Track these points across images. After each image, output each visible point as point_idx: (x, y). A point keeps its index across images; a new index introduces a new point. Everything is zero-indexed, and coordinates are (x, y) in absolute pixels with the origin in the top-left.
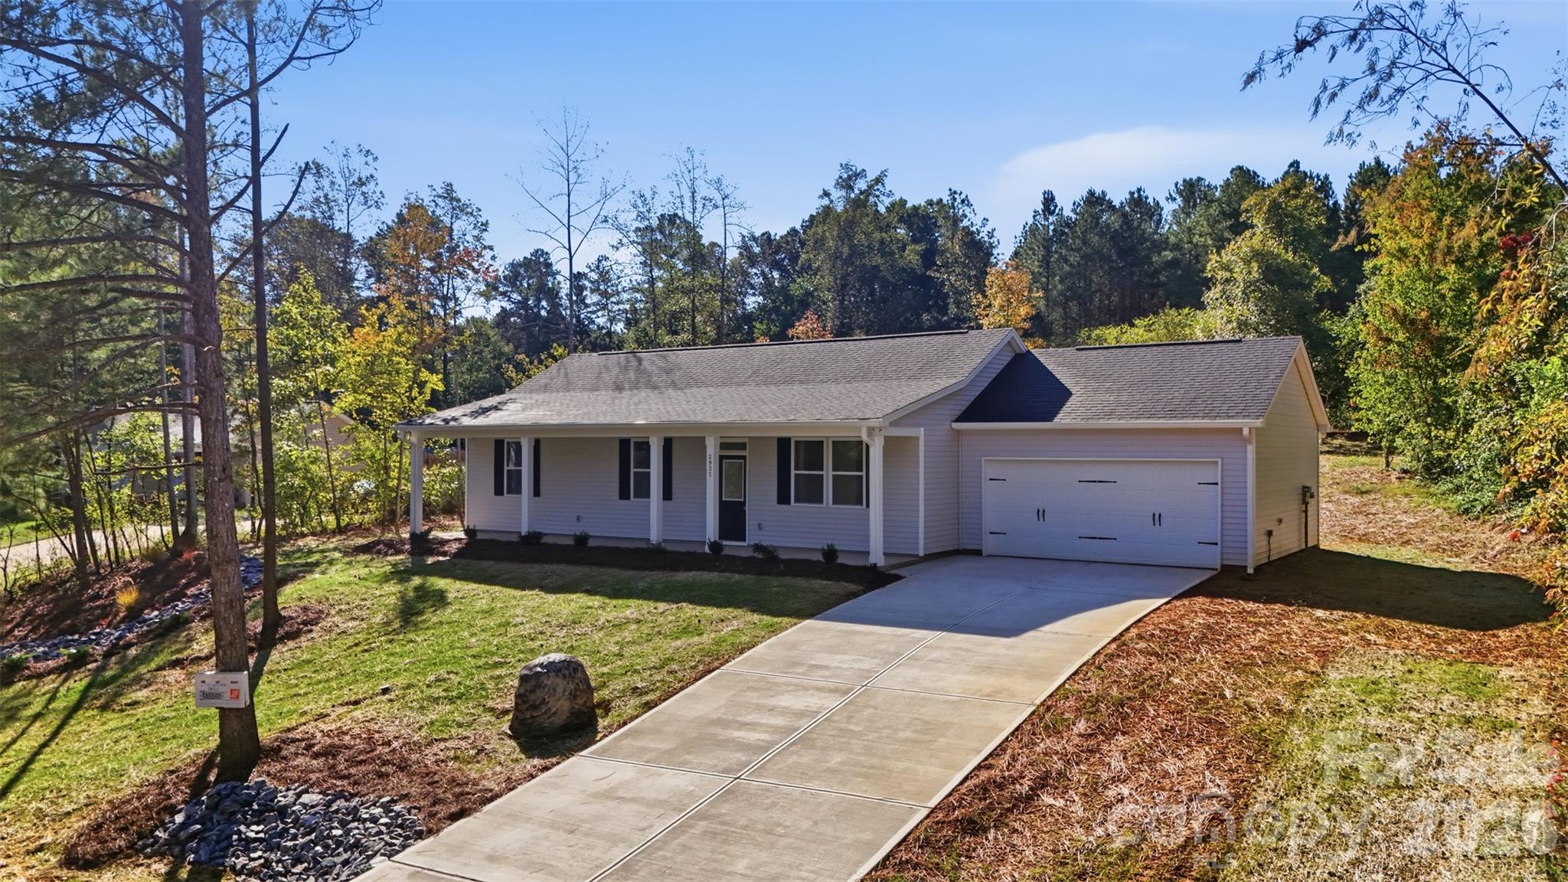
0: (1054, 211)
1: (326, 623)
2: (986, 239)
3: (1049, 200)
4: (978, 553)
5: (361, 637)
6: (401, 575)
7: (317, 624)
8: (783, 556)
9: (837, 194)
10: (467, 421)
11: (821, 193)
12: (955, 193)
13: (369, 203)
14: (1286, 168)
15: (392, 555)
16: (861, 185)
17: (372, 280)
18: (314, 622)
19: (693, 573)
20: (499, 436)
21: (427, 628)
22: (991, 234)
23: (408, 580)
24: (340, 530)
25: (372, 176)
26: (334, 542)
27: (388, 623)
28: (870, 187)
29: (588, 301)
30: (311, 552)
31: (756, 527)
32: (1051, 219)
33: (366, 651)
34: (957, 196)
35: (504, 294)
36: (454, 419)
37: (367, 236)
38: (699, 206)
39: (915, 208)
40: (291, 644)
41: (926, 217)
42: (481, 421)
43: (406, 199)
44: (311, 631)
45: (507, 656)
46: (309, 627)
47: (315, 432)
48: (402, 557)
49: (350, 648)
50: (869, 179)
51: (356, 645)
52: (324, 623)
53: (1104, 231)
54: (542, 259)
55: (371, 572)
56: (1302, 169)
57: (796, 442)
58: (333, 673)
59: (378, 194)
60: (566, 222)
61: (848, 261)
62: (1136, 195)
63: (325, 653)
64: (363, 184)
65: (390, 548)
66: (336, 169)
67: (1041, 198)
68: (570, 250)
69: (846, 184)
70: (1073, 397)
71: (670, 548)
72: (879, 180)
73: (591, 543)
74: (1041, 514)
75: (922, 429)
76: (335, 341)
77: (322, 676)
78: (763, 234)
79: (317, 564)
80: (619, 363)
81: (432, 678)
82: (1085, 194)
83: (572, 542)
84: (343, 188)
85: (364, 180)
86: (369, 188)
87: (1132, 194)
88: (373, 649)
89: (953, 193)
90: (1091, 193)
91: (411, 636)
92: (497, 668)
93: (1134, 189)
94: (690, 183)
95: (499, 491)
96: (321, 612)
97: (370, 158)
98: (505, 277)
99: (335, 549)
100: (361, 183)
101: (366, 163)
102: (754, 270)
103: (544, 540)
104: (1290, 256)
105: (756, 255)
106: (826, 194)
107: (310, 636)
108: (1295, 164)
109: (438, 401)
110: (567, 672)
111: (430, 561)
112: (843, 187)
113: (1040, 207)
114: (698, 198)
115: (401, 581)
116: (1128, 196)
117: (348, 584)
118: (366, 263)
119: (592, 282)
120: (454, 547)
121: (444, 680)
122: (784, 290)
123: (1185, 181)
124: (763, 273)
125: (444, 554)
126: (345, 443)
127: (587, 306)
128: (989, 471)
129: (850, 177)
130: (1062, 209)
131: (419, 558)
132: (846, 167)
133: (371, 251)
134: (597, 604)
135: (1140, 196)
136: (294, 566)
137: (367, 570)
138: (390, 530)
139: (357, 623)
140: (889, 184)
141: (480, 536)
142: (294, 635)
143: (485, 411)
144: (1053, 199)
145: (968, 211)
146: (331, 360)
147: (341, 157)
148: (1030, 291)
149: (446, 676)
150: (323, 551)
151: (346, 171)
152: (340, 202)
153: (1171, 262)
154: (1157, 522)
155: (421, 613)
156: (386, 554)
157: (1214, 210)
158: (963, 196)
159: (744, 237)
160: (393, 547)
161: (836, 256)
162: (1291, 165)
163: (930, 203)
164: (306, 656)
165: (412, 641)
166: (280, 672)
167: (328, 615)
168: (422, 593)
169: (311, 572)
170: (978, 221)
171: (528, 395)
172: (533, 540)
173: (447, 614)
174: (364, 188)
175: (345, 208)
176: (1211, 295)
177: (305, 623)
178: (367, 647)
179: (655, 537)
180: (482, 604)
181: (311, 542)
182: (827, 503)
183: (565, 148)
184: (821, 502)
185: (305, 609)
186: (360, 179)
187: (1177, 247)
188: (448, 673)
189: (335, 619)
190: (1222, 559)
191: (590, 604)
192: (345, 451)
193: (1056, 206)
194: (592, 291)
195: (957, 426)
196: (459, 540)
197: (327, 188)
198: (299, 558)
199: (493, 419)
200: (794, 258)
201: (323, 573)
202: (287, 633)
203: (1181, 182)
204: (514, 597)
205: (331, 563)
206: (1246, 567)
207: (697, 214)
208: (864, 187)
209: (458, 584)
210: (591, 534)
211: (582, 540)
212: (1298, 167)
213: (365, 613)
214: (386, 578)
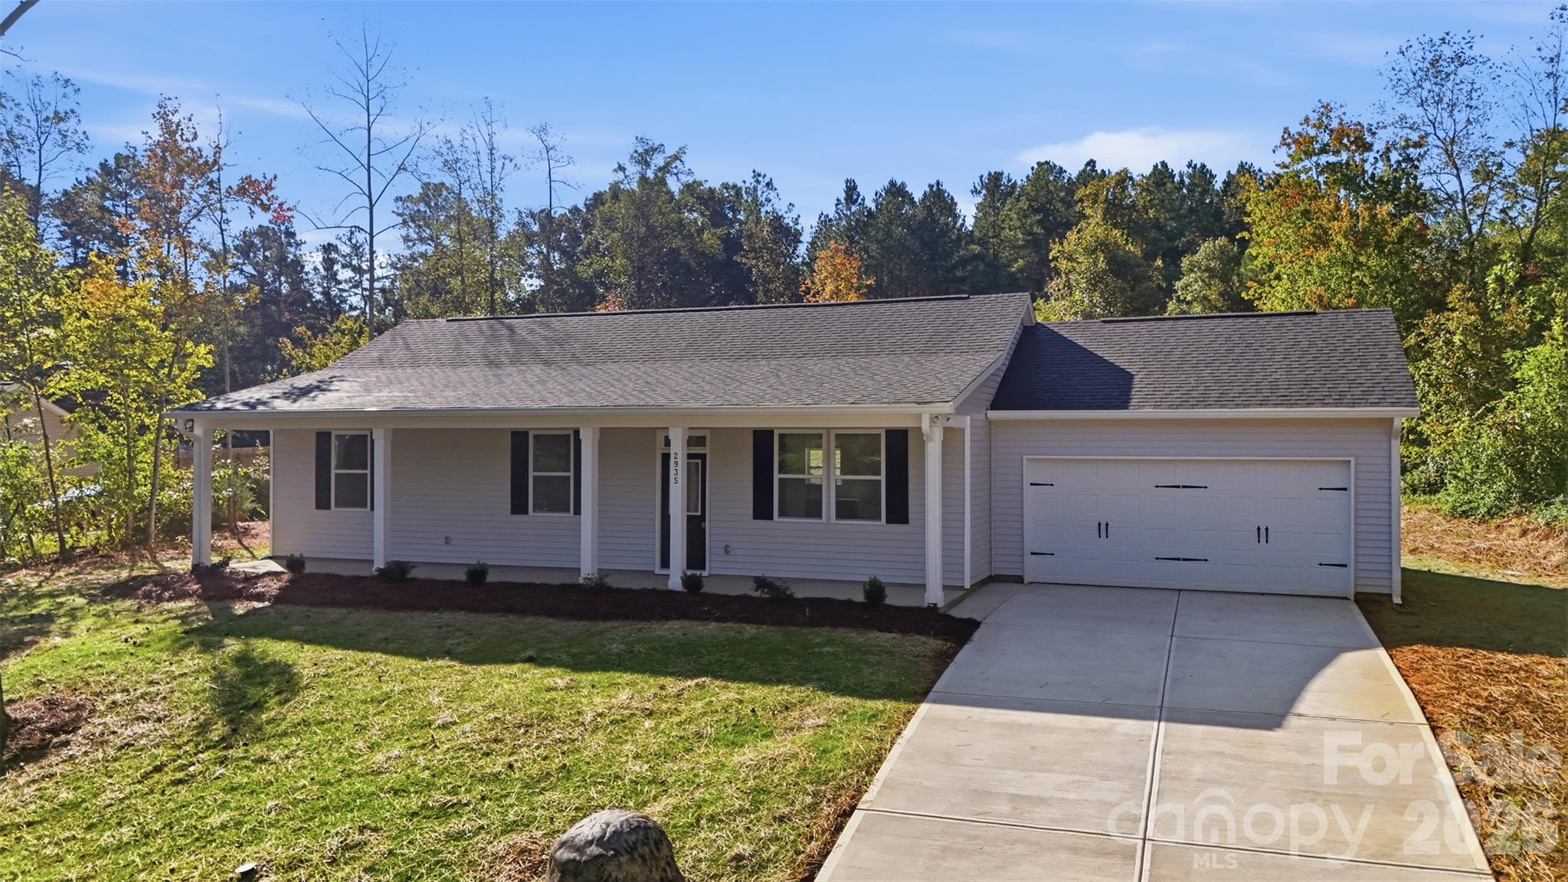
0: (856, 200)
1: (92, 727)
2: (791, 224)
3: (851, 189)
4: (1019, 580)
5: (164, 754)
6: (205, 637)
7: (74, 730)
8: (800, 593)
9: (633, 170)
10: (282, 405)
11: (616, 166)
12: (759, 175)
13: (69, 144)
14: (1082, 167)
15: (170, 599)
16: (658, 160)
17: (67, 242)
18: (71, 727)
19: (675, 625)
20: (324, 426)
21: (285, 734)
22: (796, 221)
23: (221, 646)
24: (66, 557)
25: (73, 111)
26: (63, 578)
27: (203, 728)
28: (668, 164)
29: (340, 277)
30: (32, 597)
31: (722, 551)
32: (854, 208)
33: (180, 782)
34: (760, 179)
35: (235, 267)
36: (260, 402)
37: (60, 189)
38: (498, 164)
39: (711, 191)
40: (32, 770)
41: (722, 201)
42: (304, 405)
43: (161, 107)
44: (66, 743)
45: (455, 791)
46: (63, 737)
47: (26, 421)
48: (188, 603)
49: (146, 776)
50: (667, 155)
51: (158, 769)
52: (89, 728)
53: (906, 222)
54: (283, 228)
55: (149, 632)
56: (1099, 168)
57: (781, 436)
58: (126, 832)
59: (80, 134)
60: (365, 162)
61: (643, 242)
62: (934, 189)
63: (102, 790)
64: (61, 120)
65: (166, 588)
66: (24, 101)
67: (844, 186)
68: (370, 197)
69: (643, 159)
70: (1136, 379)
71: (613, 582)
72: (676, 157)
73: (491, 578)
74: (1103, 529)
75: (969, 418)
76: (58, 293)
77: (106, 838)
78: (542, 211)
79: (49, 618)
80: (482, 332)
81: (335, 842)
82: (886, 184)
83: (463, 577)
84: (34, 124)
85: (62, 115)
86: (71, 124)
87: (931, 186)
88: (193, 776)
89: (757, 175)
90: (892, 183)
91: (257, 750)
92: (447, 816)
93: (933, 182)
94: (487, 138)
95: (322, 503)
96: (80, 707)
97: (70, 89)
98: (236, 248)
99: (70, 591)
100: (59, 118)
101: (64, 96)
102: (531, 250)
103: (415, 573)
104: (1130, 247)
105: (535, 234)
106: (621, 168)
107: (65, 753)
108: (1091, 163)
109: (212, 382)
110: (647, 849)
111: (240, 608)
112: (639, 162)
113: (842, 196)
114: (497, 155)
115: (207, 647)
116: (928, 190)
117: (118, 655)
118: (58, 222)
119: (343, 256)
120: (273, 587)
121: (360, 845)
122: (569, 272)
123: (990, 174)
124: (540, 253)
125: (260, 597)
126: (66, 437)
127: (339, 282)
128: (1030, 474)
129: (646, 151)
130: (863, 199)
131: (220, 604)
132: (641, 140)
133: (66, 205)
134: (561, 683)
135: (938, 189)
136: (12, 621)
137: (141, 628)
138: (142, 557)
139: (150, 725)
140: (689, 161)
141: (309, 568)
142: (37, 753)
143: (305, 392)
144: (855, 188)
145: (772, 195)
146: (55, 320)
147: (31, 87)
148: (860, 278)
149: (357, 837)
150: (51, 595)
151: (37, 102)
152: (30, 139)
153: (977, 255)
154: (1263, 539)
155: (259, 706)
156: (160, 599)
157: (1024, 204)
158: (767, 180)
159: (520, 212)
160: (166, 586)
161: (628, 237)
162: (1088, 164)
163: (726, 186)
164: (65, 795)
165: (262, 760)
166: (18, 827)
167: (93, 711)
168: (253, 670)
169: (46, 634)
170: (781, 207)
171: (360, 372)
172: (396, 573)
173: (305, 706)
174: (62, 126)
175: (36, 148)
176: (1054, 285)
177: (55, 731)
178: (180, 775)
179: (588, 568)
180: (365, 686)
181: (28, 579)
182: (829, 518)
183: (364, 68)
184: (820, 516)
185: (51, 704)
186: (56, 113)
187: (982, 242)
188: (362, 830)
189: (108, 719)
190: (1356, 585)
191: (549, 682)
192: (68, 449)
193: (859, 195)
194: (344, 266)
195: (994, 415)
196: (276, 575)
197: (11, 122)
198: (16, 608)
199: (322, 402)
200: (575, 238)
201: (67, 634)
202: (23, 748)
203: (986, 175)
204: (413, 673)
205: (73, 614)
206: (1390, 596)
207: (496, 174)
208: (662, 163)
209: (310, 652)
210: (489, 563)
211: (477, 574)
212: (1094, 166)
213: (160, 708)
214: (180, 644)
